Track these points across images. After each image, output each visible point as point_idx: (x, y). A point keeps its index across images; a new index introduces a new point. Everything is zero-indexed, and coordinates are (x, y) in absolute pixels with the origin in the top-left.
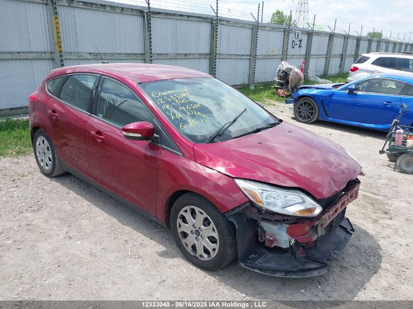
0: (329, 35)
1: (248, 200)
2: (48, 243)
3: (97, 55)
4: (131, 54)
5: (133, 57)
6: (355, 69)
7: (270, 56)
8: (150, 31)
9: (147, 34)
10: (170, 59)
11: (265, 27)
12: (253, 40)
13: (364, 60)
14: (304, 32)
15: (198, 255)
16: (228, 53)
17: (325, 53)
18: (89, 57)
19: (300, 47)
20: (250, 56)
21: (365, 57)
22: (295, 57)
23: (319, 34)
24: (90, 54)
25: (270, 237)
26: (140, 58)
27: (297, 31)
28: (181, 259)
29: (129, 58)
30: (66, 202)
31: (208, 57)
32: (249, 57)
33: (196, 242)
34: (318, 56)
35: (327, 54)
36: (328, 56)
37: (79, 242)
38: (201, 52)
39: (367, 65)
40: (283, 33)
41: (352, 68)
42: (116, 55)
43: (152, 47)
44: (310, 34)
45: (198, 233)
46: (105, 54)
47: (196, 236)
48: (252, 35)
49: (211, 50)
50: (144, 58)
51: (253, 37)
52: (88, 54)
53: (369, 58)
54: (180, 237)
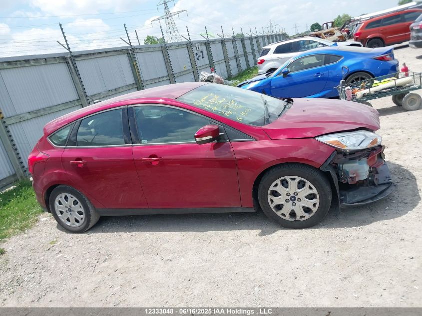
0: (221, 41)
1: (334, 149)
2: (154, 273)
3: (36, 113)
4: (67, 103)
5: (71, 105)
6: (262, 62)
7: (183, 72)
8: (79, 74)
9: (77, 79)
10: (104, 97)
11: (171, 46)
12: (166, 60)
13: (266, 52)
14: (202, 43)
15: (298, 218)
16: (150, 79)
17: (223, 58)
18: (30, 116)
19: (203, 57)
20: (168, 76)
21: (266, 49)
22: (203, 67)
23: (214, 42)
24: (29, 113)
25: (354, 174)
26: (77, 104)
27: (197, 44)
28: (281, 231)
29: (67, 107)
30: (127, 241)
31: (135, 86)
32: (168, 78)
33: (293, 208)
34: (219, 62)
35: (225, 59)
36: (226, 60)
37: (182, 259)
38: (128, 84)
39: (271, 56)
40: (186, 49)
41: (259, 61)
42: (55, 108)
43: (86, 90)
44: (207, 44)
45: (293, 199)
46: (43, 109)
47: (292, 202)
48: (164, 57)
49: (135, 79)
50: (80, 103)
51: (165, 58)
52: (28, 114)
53: (269, 49)
54: (275, 211)
